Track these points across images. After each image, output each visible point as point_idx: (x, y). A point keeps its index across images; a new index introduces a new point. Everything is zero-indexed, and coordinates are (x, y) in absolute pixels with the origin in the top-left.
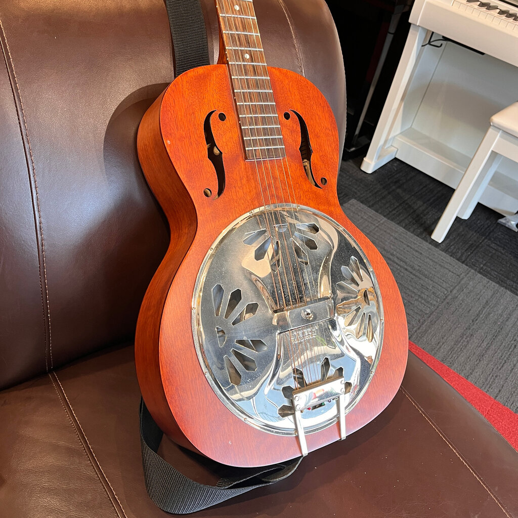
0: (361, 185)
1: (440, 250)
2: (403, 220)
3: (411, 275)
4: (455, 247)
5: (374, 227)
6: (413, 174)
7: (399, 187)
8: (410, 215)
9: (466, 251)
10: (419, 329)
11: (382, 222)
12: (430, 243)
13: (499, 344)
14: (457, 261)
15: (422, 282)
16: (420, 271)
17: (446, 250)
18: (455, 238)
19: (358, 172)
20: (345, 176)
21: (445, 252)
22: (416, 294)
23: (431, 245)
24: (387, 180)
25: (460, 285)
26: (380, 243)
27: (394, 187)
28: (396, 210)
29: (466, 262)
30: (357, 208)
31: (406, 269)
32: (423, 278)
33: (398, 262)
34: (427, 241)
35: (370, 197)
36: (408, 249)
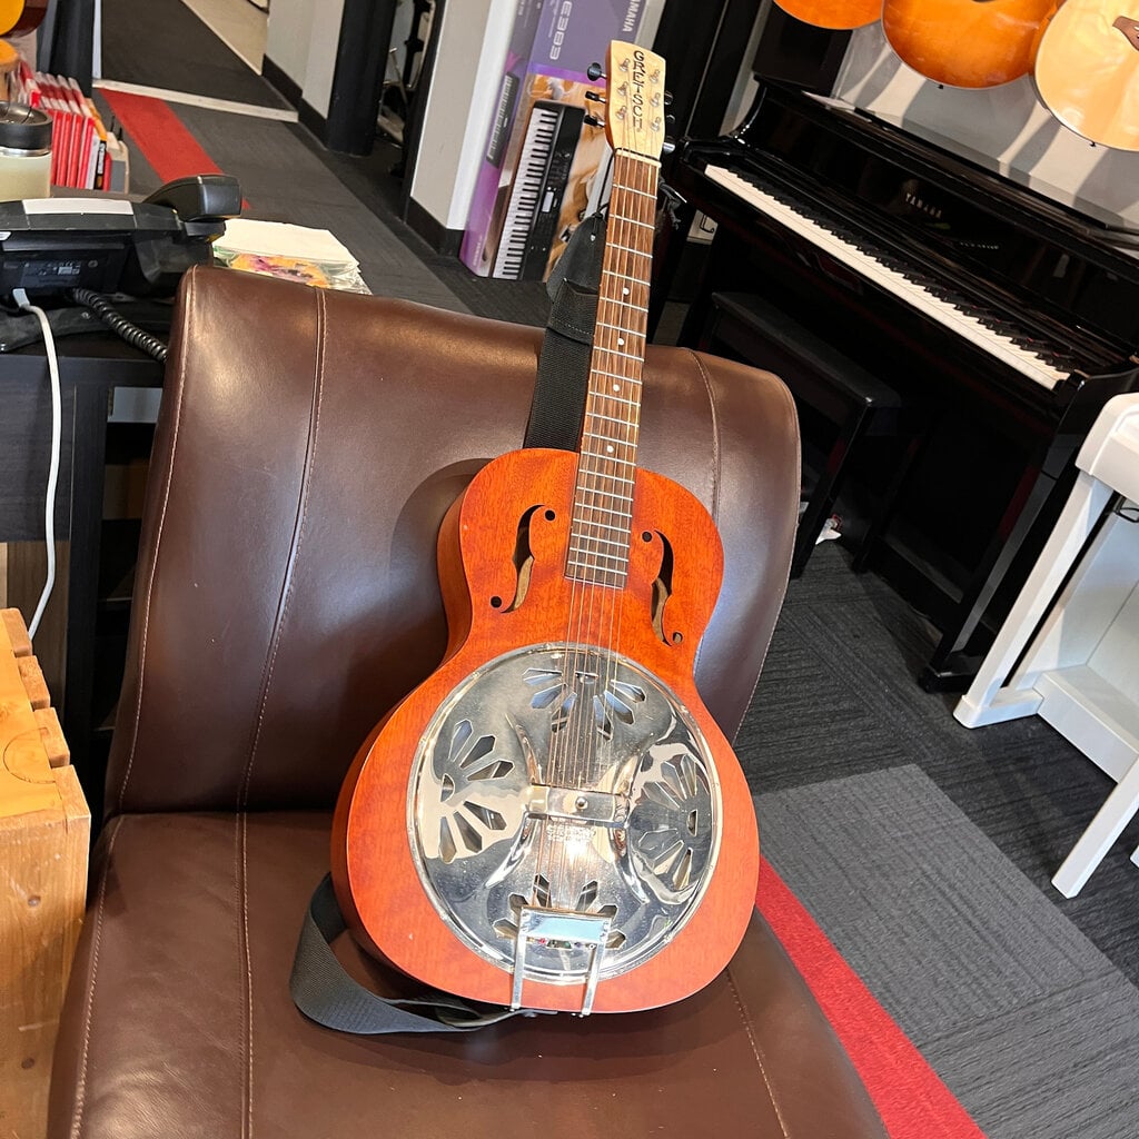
0: (943, 744)
1: (1063, 912)
2: (1006, 832)
3: (976, 936)
4: (1098, 917)
5: (934, 826)
6: (1066, 754)
7: (1024, 771)
8: (1023, 827)
9: (1122, 931)
10: (947, 1037)
11: (957, 822)
12: (1045, 892)
13: (1115, 1126)
14: (1092, 944)
15: (993, 957)
16: (999, 937)
17: (1075, 917)
18: (1106, 901)
19: (946, 718)
20: (915, 718)
21: (1072, 920)
22: (969, 973)
23: (1044, 897)
24: (1002, 749)
25: (1076, 989)
26: (936, 858)
27: (1011, 768)
28: (998, 810)
29: (1112, 952)
30: (916, 783)
31: (970, 923)
32: (1000, 950)
33: (958, 904)
34: (1040, 886)
35: (951, 770)
36: (993, 888)
